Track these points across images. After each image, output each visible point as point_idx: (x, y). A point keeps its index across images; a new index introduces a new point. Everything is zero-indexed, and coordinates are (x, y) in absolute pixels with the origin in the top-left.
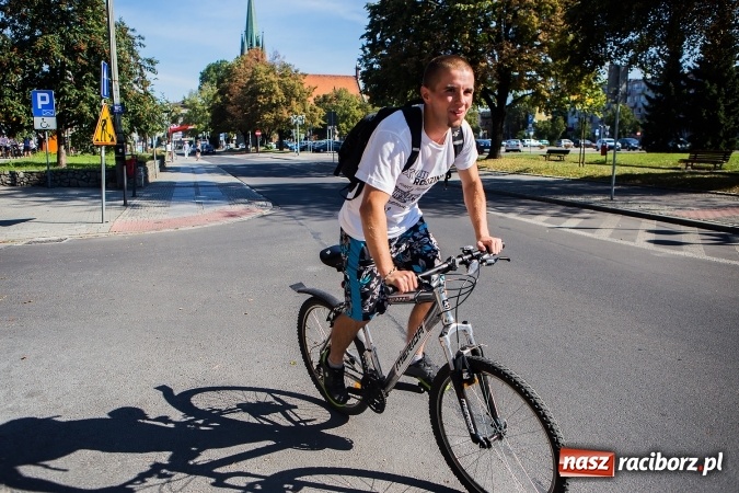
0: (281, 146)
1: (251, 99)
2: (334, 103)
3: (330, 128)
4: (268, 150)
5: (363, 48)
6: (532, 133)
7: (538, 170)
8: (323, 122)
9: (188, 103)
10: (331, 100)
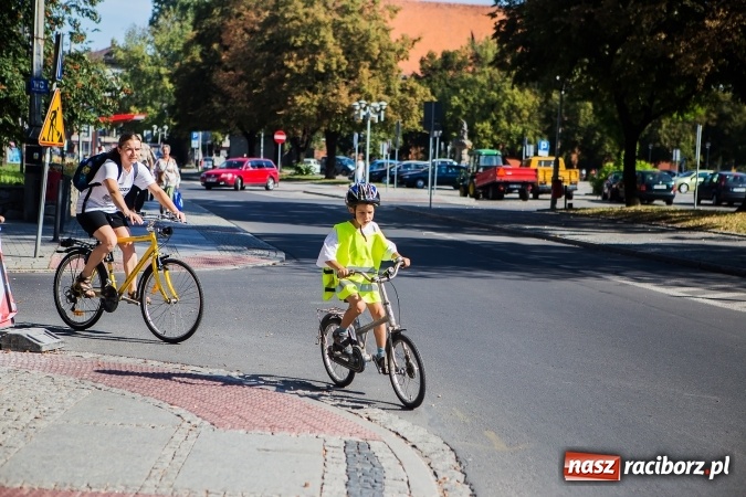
0: (331, 169)
1: (269, 60)
2: (467, 73)
4: (301, 175)
9: (121, 55)
10: (460, 66)
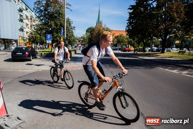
1: (98, 37)
2: (120, 38)
3: (118, 44)
5: (127, 24)
6: (175, 46)
7: (176, 57)
8: (116, 43)
9: (83, 37)
10: (119, 37)
